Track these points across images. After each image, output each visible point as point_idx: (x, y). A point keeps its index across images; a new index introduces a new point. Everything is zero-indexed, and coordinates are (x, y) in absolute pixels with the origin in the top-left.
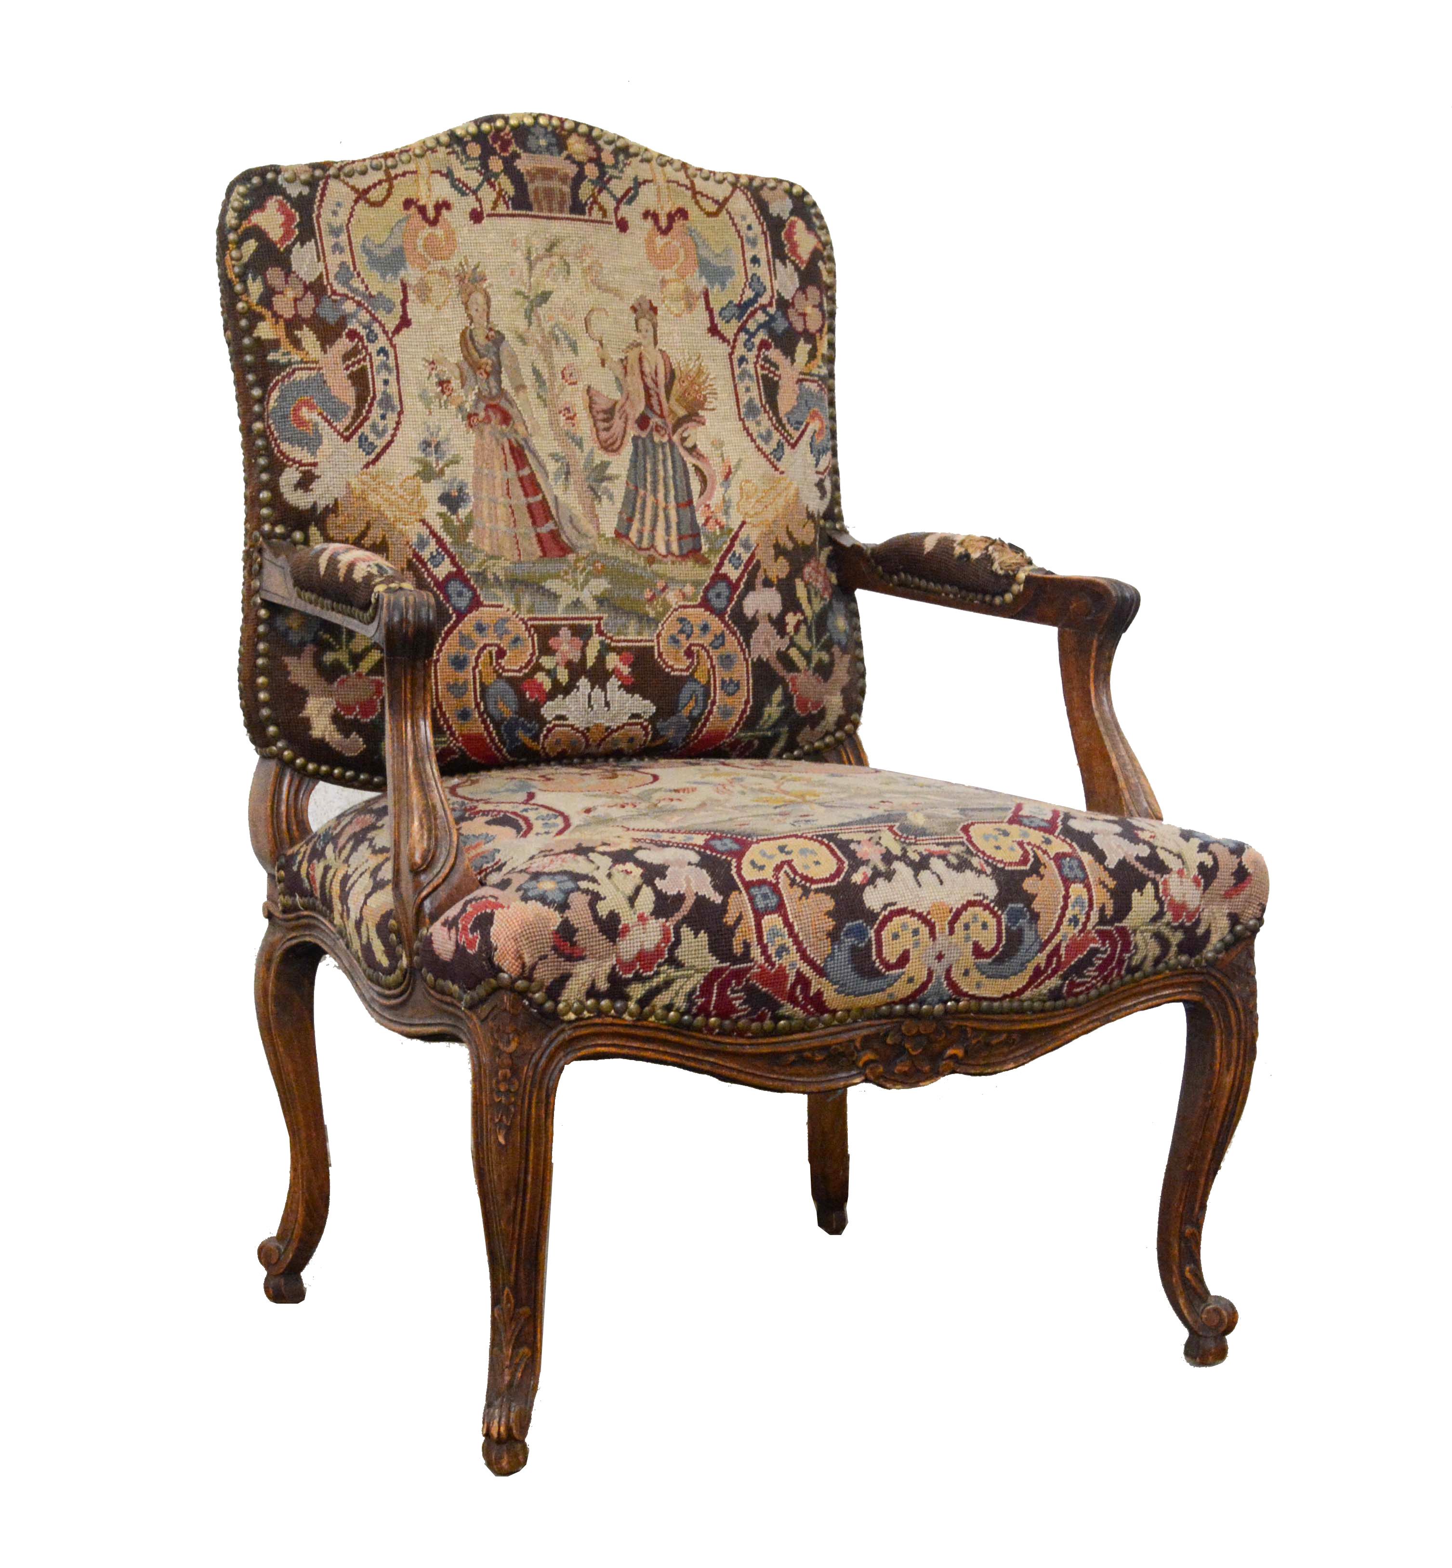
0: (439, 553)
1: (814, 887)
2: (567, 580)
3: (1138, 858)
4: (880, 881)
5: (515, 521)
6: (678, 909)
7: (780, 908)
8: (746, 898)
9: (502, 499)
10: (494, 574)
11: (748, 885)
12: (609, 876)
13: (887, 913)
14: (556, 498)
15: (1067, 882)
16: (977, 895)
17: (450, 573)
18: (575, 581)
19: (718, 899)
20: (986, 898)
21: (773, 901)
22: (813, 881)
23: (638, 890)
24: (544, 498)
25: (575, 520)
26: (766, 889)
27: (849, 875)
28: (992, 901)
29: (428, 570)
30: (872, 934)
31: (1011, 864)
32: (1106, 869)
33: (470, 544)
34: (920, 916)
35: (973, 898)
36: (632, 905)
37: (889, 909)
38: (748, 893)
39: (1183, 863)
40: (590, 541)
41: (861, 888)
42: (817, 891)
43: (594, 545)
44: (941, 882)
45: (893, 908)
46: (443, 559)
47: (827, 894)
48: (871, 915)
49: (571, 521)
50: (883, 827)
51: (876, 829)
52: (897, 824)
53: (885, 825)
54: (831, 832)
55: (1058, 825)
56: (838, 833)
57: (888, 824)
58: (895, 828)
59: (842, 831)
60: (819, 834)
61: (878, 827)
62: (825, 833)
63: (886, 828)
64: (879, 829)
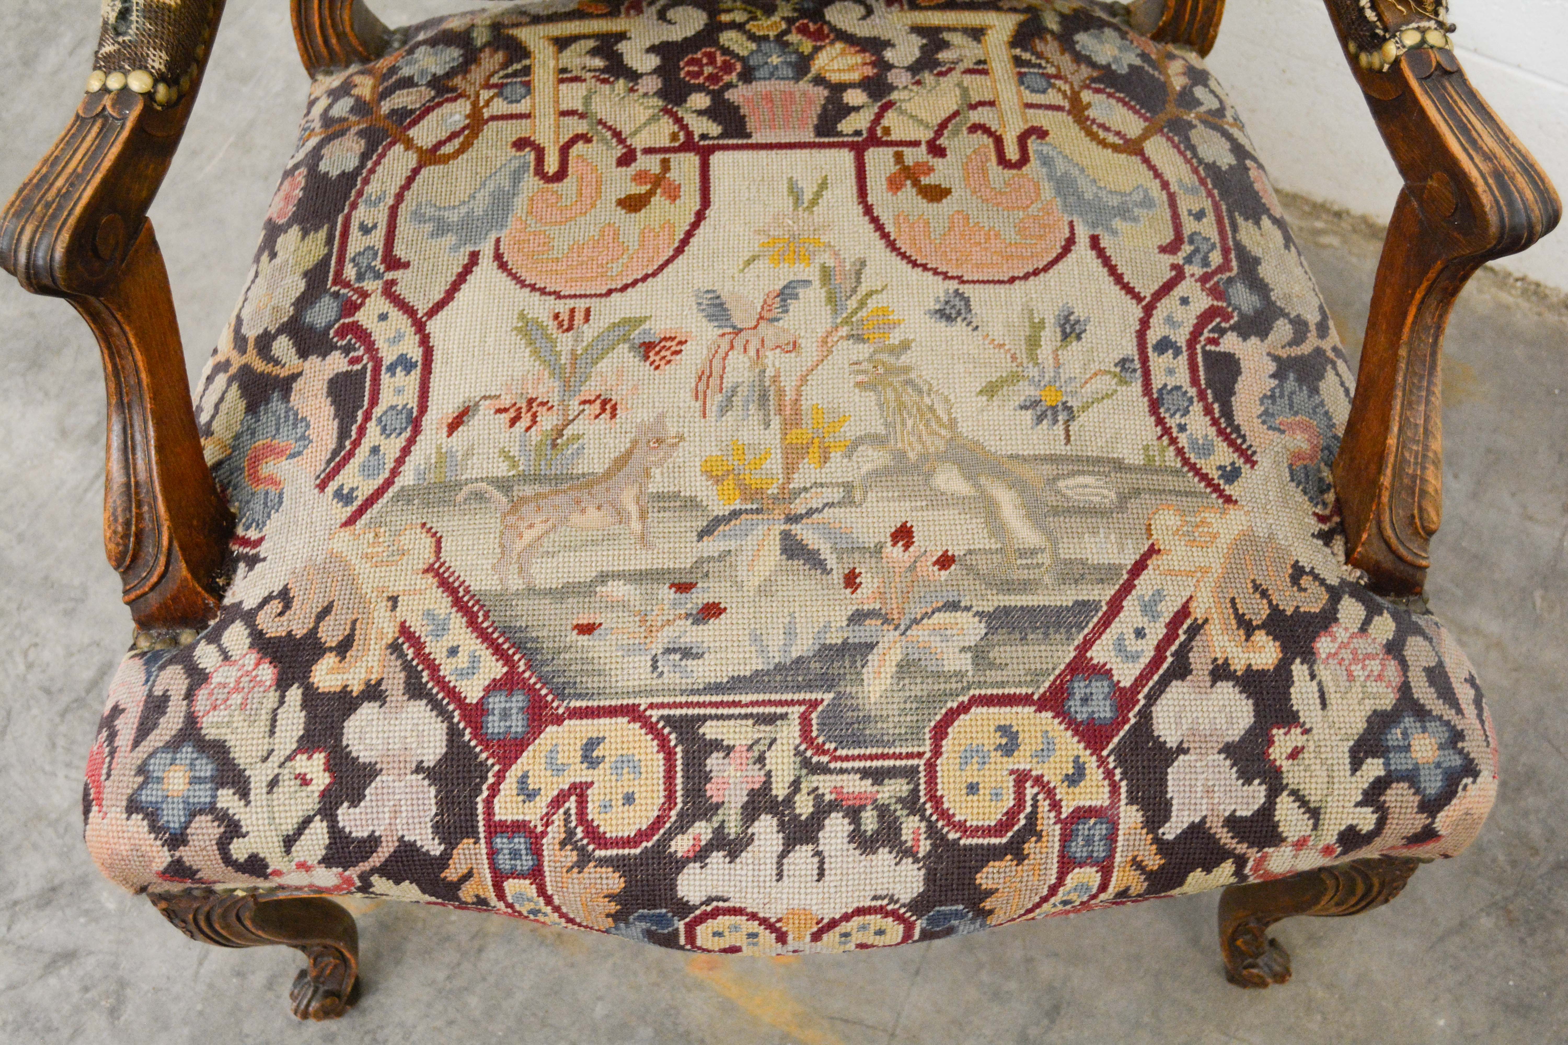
1: (598, 853)
3: (1232, 822)
4: (717, 858)
6: (365, 858)
7: (536, 874)
8: (484, 851)
11: (495, 828)
12: (273, 784)
13: (709, 908)
15: (1067, 864)
16: (875, 898)
19: (435, 848)
20: (892, 900)
21: (526, 862)
22: (601, 841)
23: (306, 822)
26: (520, 842)
27: (669, 836)
28: (904, 905)
30: (681, 926)
31: (976, 831)
32: (1158, 841)
34: (764, 922)
35: (868, 903)
36: (288, 851)
37: (715, 904)
38: (489, 842)
39: (1315, 827)
41: (680, 864)
42: (603, 862)
44: (821, 874)
45: (721, 904)
47: (616, 868)
48: (683, 908)
50: (800, 703)
51: (784, 710)
52: (832, 695)
53: (808, 696)
54: (702, 711)
55: (1131, 715)
56: (711, 717)
57: (813, 696)
58: (820, 708)
59: (720, 711)
60: (678, 712)
61: (792, 703)
62: (690, 712)
63: (803, 709)
64: (790, 710)
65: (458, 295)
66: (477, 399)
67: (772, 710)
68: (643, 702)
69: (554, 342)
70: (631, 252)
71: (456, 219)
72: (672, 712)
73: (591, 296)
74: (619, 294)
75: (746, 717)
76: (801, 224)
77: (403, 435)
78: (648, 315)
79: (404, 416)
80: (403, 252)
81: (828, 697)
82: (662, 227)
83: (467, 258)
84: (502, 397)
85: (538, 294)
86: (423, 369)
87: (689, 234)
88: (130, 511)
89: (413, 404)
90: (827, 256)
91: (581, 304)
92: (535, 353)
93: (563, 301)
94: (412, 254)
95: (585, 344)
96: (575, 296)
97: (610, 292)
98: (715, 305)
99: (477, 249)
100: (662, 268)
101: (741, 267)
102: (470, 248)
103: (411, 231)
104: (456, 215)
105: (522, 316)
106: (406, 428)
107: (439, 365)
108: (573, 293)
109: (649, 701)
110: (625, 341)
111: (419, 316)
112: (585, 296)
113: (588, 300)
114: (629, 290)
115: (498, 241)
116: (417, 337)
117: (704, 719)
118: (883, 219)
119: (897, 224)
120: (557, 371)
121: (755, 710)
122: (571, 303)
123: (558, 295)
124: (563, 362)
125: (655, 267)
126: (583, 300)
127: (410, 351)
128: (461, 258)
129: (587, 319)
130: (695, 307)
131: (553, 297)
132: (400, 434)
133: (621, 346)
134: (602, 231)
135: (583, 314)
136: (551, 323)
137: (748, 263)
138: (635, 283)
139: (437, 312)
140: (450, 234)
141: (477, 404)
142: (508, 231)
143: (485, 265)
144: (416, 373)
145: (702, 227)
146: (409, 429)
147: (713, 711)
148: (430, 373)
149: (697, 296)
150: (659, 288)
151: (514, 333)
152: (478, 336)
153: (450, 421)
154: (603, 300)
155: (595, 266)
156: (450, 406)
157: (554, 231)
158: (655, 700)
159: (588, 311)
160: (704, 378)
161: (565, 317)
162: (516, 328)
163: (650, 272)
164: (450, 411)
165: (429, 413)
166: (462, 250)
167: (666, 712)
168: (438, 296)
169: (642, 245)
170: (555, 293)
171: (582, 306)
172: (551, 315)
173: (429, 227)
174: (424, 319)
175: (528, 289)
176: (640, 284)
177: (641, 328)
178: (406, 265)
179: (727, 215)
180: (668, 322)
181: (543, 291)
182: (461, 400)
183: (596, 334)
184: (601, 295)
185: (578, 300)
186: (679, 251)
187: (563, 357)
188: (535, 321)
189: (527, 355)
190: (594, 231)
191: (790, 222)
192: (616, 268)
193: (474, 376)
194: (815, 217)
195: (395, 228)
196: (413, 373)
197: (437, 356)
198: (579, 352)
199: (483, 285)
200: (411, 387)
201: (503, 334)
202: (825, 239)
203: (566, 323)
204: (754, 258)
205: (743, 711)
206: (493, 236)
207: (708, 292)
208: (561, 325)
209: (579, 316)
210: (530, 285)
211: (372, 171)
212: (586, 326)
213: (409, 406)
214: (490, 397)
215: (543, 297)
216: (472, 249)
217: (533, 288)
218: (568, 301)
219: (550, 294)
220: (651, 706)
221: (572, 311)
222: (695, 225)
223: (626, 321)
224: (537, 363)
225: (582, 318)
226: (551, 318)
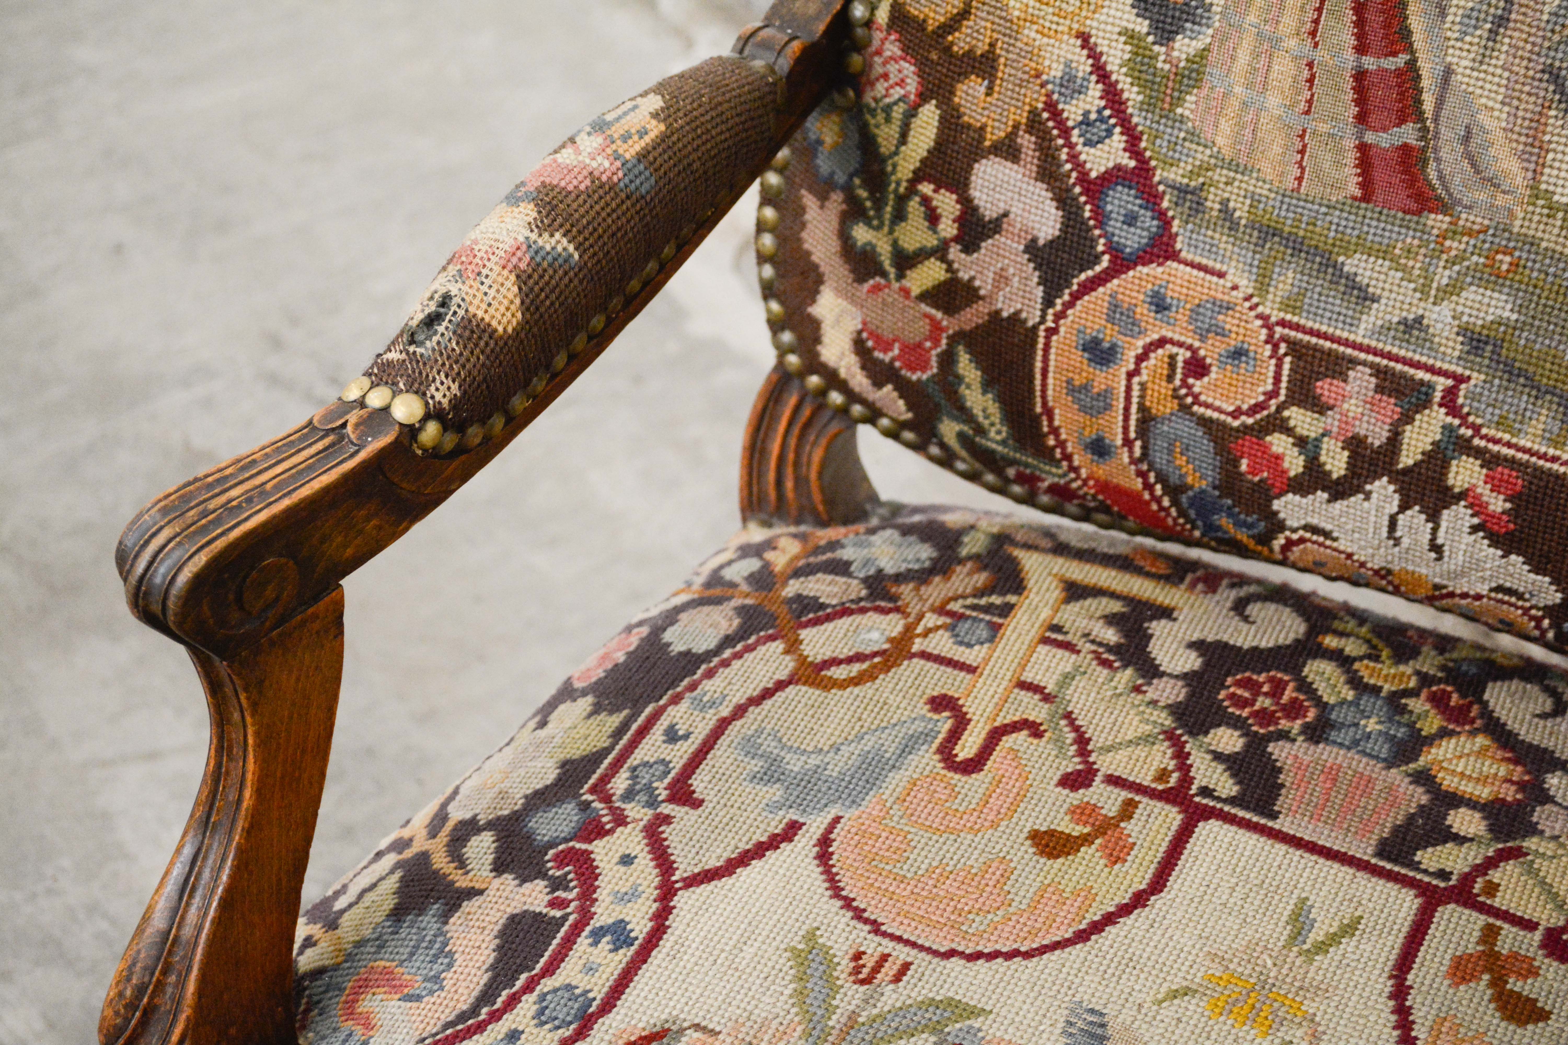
0: (1102, 120)
2: (1404, 269)
5: (1310, 102)
9: (1292, 43)
10: (1225, 203)
14: (1448, 72)
17: (1118, 168)
18: (1428, 279)
24: (1412, 65)
25: (1475, 141)
29: (1071, 146)
33: (1182, 119)
40: (1501, 200)
43: (1511, 214)
46: (1109, 133)
49: (1467, 139)
65: (742, 873)
66: (686, 1025)
69: (834, 989)
70: (1011, 910)
71: (796, 769)
73: (922, 948)
74: (963, 962)
76: (1284, 971)
77: (560, 1031)
78: (988, 1008)
79: (576, 1006)
80: (702, 785)
82: (1076, 894)
83: (781, 826)
84: (721, 1037)
85: (850, 914)
86: (638, 953)
87: (1109, 919)
88: (152, 974)
89: (598, 994)
90: (1299, 1033)
91: (902, 953)
92: (800, 994)
93: (878, 939)
94: (712, 793)
95: (875, 1011)
96: (899, 939)
97: (951, 954)
98: (1092, 1036)
99: (802, 820)
100: (1043, 950)
101: (1160, 996)
102: (793, 815)
103: (729, 761)
104: (800, 764)
105: (811, 936)
106: (571, 1023)
107: (660, 956)
108: (898, 933)
110: (934, 1031)
111: (674, 878)
112: (914, 945)
113: (914, 952)
114: (981, 962)
115: (837, 820)
116: (656, 905)
118: (1417, 1015)
119: (1435, 1031)
120: (815, 1033)
122: (888, 946)
123: (876, 928)
124: (831, 1023)
125: (1034, 946)
126: (907, 949)
127: (635, 920)
128: (773, 824)
129: (897, 978)
130: (1061, 1024)
131: (868, 928)
132: (558, 1028)
133: (924, 1036)
134: (987, 865)
135: (896, 968)
136: (844, 962)
137: (1174, 995)
138: (992, 956)
139: (702, 882)
140: (777, 786)
141: (681, 1031)
142: (857, 813)
143: (800, 845)
144: (625, 955)
145: (1132, 916)
146: (572, 1027)
148: (645, 962)
149: (1072, 1011)
150: (1024, 977)
151: (788, 954)
152: (735, 938)
153: (633, 1039)
154: (936, 960)
155: (949, 909)
156: (644, 1019)
157: (919, 837)
159: (906, 967)
161: (869, 962)
162: (794, 948)
163: (1023, 949)
164: (641, 1025)
165: (611, 1015)
166: (781, 813)
168: (713, 862)
169: (1033, 907)
170: (874, 922)
171: (902, 957)
172: (852, 952)
173: (755, 765)
174: (677, 885)
175: (840, 903)
176: (1000, 960)
177: (968, 1022)
178: (697, 804)
179: (1179, 914)
180: (1011, 1030)
181: (859, 915)
182: (663, 1017)
183: (898, 1005)
184: (936, 953)
185: (900, 946)
186: (1082, 936)
187: (834, 1017)
188: (826, 951)
189: (787, 992)
190: (975, 861)
191: (1269, 963)
192: (979, 923)
193: (698, 991)
194: (1313, 969)
195: (712, 748)
196: (621, 952)
197: (667, 943)
198: (861, 1020)
199: (781, 871)
200: (609, 970)
201: (771, 950)
202: (1309, 1007)
203: (865, 971)
204: (1186, 992)
206: (834, 811)
207: (1092, 1011)
208: (857, 970)
209: (889, 969)
210: (845, 898)
211: (726, 664)
212: (892, 986)
213: (591, 995)
214: (704, 1029)
215: (854, 923)
216: (795, 818)
217: (848, 903)
218: (885, 941)
219: (866, 921)
221: (885, 958)
222: (1125, 910)
223: (951, 1003)
224: (794, 1010)
225: (891, 973)
226: (850, 956)
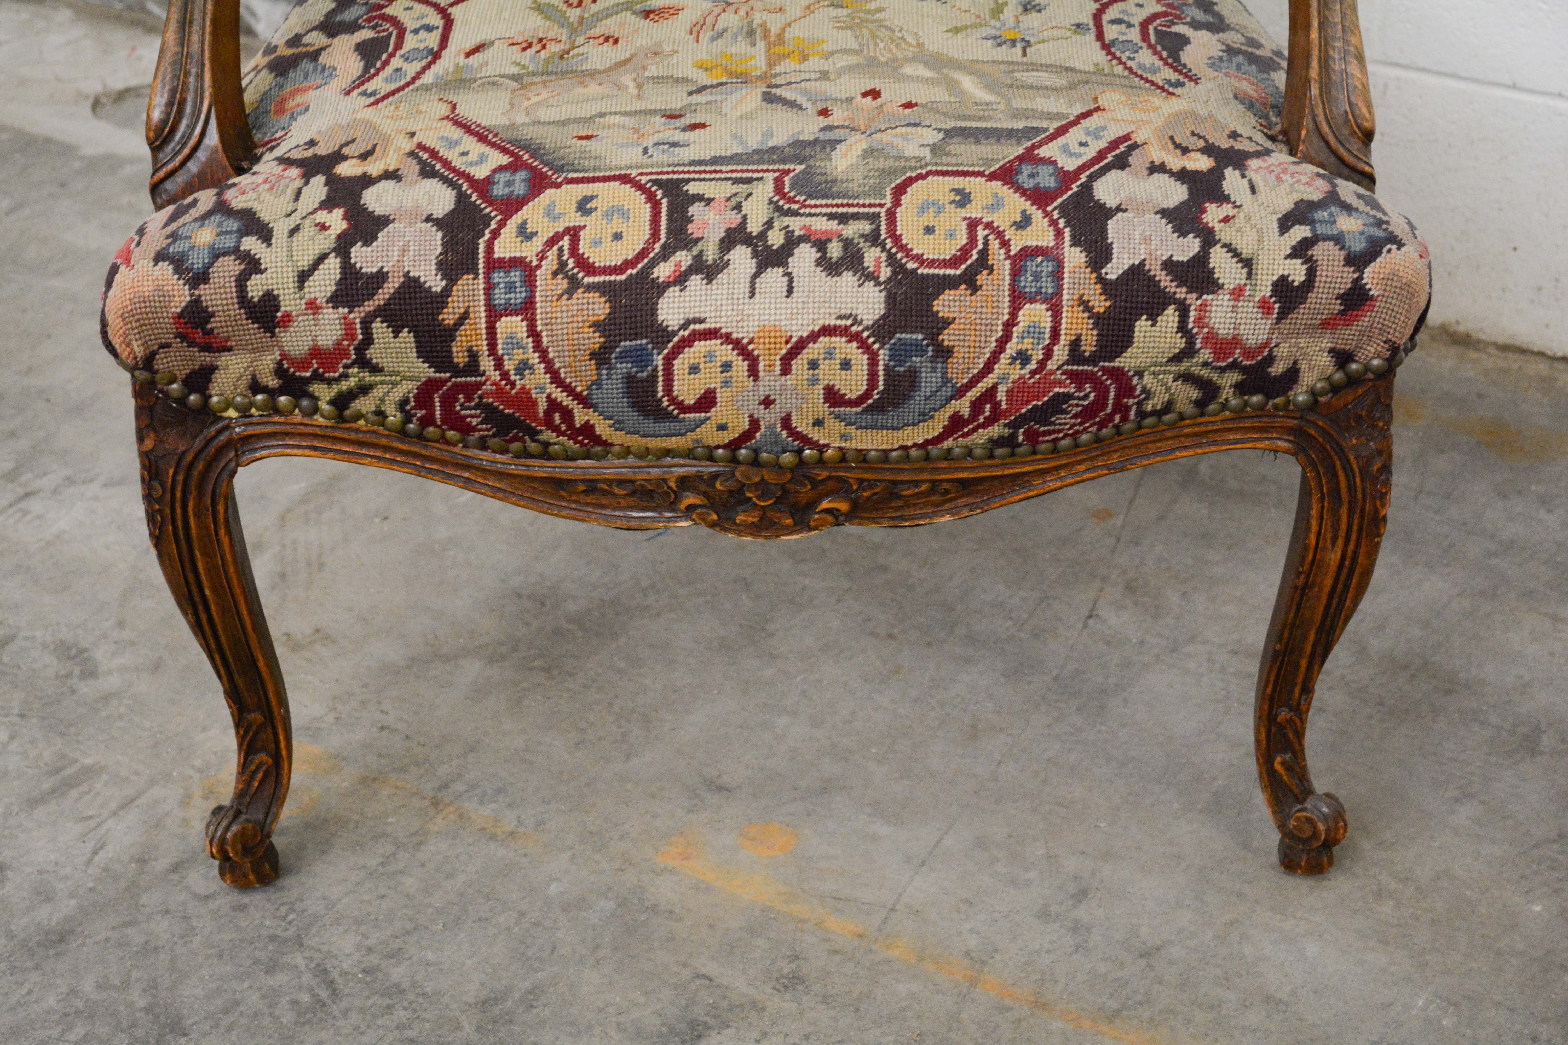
1: (587, 280)
3: (1169, 265)
4: (696, 281)
6: (371, 296)
7: (527, 309)
8: (482, 286)
11: (493, 264)
12: (294, 231)
13: (686, 333)
15: (1018, 299)
16: (840, 317)
19: (436, 284)
20: (856, 322)
21: (519, 296)
22: (589, 268)
23: (322, 258)
26: (516, 276)
27: (653, 263)
28: (867, 328)
30: (659, 361)
31: (932, 263)
32: (1101, 280)
34: (738, 345)
35: (833, 322)
36: (301, 287)
37: (692, 327)
38: (487, 278)
39: (1249, 276)
41: (661, 289)
42: (590, 288)
44: (790, 291)
45: (698, 327)
47: (603, 294)
48: (662, 335)
50: (774, 171)
51: (760, 175)
52: (803, 167)
53: (782, 167)
54: (686, 176)
55: (1073, 186)
56: (694, 180)
57: (787, 167)
58: (792, 175)
59: (703, 176)
60: (665, 177)
61: (767, 171)
62: (676, 176)
63: (777, 174)
64: (765, 175)
66: (493, 40)
67: (750, 175)
68: (634, 173)
69: (563, 13)
72: (659, 177)
75: (726, 179)
77: (424, 61)
79: (425, 52)
81: (800, 168)
84: (516, 38)
86: (444, 30)
88: (179, 79)
89: (434, 46)
92: (546, 17)
95: (591, 13)
105: (535, 2)
106: (427, 57)
107: (457, 27)
109: (639, 171)
110: (628, 10)
111: (441, 6)
116: (439, 15)
117: (688, 181)
120: (565, 25)
121: (734, 175)
124: (571, 21)
127: (432, 22)
129: (594, 2)
132: (421, 60)
133: (624, 13)
136: (561, 4)
141: (492, 42)
144: (437, 32)
146: (429, 58)
147: (697, 176)
148: (451, 30)
151: (528, 10)
152: (494, 12)
153: (467, 51)
156: (468, 44)
158: (644, 171)
160: (698, 26)
161: (574, 1)
162: (529, 7)
164: (468, 47)
165: (448, 49)
167: (654, 177)
174: (445, 7)
177: (643, 4)
182: (478, 41)
183: (601, 8)
187: (571, 19)
188: (547, 4)
189: (539, 18)
193: (490, 30)
196: (434, 32)
197: (457, 22)
198: (586, 16)
200: (433, 38)
201: (518, 10)
203: (575, 4)
205: (723, 176)
208: (570, 5)
209: (587, 1)
212: (593, 5)
213: (430, 47)
214: (504, 38)
220: (641, 174)
223: (629, 2)
224: (548, 22)
